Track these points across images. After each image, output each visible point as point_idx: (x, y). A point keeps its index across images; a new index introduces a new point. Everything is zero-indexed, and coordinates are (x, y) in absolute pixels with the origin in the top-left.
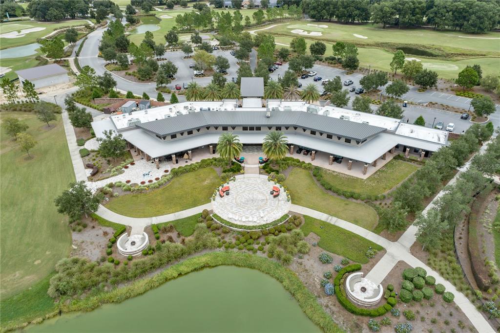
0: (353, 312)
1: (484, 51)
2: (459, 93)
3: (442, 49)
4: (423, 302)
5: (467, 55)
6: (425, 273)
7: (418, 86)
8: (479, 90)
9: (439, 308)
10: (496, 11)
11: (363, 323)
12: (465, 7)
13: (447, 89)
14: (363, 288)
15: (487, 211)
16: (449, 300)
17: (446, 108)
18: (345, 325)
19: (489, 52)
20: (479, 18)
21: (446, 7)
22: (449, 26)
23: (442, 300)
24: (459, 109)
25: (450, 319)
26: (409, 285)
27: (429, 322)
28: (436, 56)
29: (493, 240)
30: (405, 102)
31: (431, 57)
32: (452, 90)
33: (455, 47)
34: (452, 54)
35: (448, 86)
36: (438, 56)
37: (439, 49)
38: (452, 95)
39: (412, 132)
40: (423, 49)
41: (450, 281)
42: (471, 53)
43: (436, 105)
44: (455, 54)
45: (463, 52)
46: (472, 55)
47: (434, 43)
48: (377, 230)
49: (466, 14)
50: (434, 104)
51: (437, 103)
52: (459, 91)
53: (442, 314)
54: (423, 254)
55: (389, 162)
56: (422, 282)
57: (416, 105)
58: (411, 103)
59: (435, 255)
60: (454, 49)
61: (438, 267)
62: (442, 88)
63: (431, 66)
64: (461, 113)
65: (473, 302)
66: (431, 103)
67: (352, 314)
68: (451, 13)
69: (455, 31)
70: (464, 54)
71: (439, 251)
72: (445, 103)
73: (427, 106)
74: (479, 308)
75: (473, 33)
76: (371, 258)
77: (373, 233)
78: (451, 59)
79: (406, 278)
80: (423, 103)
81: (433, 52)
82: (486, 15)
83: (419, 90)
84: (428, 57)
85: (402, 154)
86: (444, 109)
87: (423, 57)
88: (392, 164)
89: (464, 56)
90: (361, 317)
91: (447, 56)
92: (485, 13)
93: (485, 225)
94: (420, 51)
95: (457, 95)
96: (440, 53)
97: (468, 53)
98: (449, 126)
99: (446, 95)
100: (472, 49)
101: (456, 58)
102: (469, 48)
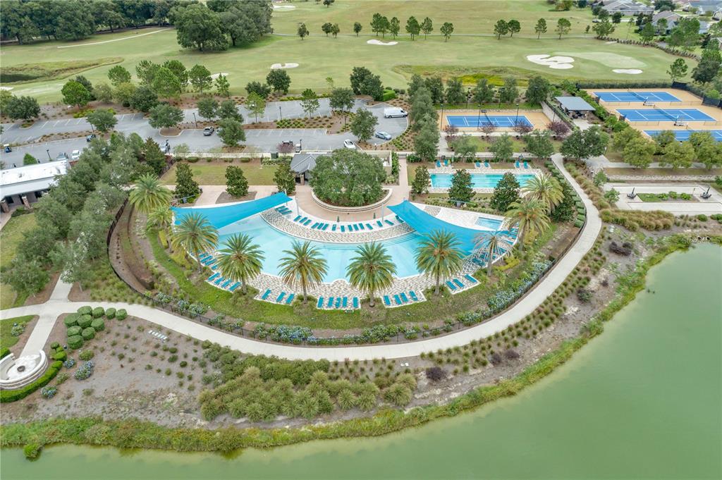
0: (17, 398)
1: (95, 59)
2: (75, 115)
3: (41, 67)
4: (98, 335)
5: (76, 68)
6: (89, 308)
7: (20, 121)
8: (98, 105)
9: (116, 330)
10: (85, 9)
11: (35, 399)
12: (42, 7)
13: (60, 114)
14: (20, 367)
15: (137, 220)
16: (124, 317)
17: (66, 136)
18: (14, 418)
19: (101, 60)
20: (68, 19)
21: (15, 11)
22: (37, 36)
23: (117, 322)
24: (82, 132)
25: (129, 332)
26: (75, 330)
27: (110, 347)
28: (35, 78)
29: (149, 243)
30: (5, 145)
31: (29, 81)
32: (67, 114)
33: (57, 61)
34: (57, 71)
35: (59, 110)
36: (38, 77)
37: (37, 69)
38: (69, 120)
39: (21, 177)
40: (13, 73)
41: (120, 301)
42: (81, 65)
43: (53, 137)
44: (60, 70)
45: (70, 66)
46: (83, 67)
47: (27, 62)
48: (18, 303)
49: (50, 17)
50: (48, 137)
51: (52, 135)
52: (76, 113)
53: (120, 332)
54: (84, 294)
55: (8, 222)
56: (88, 318)
57: (24, 144)
58: (17, 145)
59: (97, 287)
60: (57, 64)
61: (103, 297)
62: (54, 114)
63: (31, 92)
64: (86, 136)
65: (146, 304)
66: (45, 136)
67: (18, 402)
68: (27, 18)
69: (50, 41)
70: (72, 69)
71: (100, 281)
72: (63, 130)
73: (40, 141)
74: (153, 306)
75: (75, 40)
76: (20, 334)
77: (14, 309)
78: (57, 77)
79: (69, 326)
80: (34, 139)
81: (30, 74)
82: (75, 15)
83: (23, 126)
84: (24, 82)
85: (20, 207)
86: (63, 138)
87: (17, 82)
88: (12, 224)
89: (72, 71)
90: (30, 397)
91: (49, 76)
92: (72, 12)
93: (138, 234)
94: (10, 76)
95: (75, 117)
96: (40, 73)
97: (77, 65)
98: (73, 155)
99: (63, 121)
100: (80, 59)
101: (62, 75)
102: (76, 59)
